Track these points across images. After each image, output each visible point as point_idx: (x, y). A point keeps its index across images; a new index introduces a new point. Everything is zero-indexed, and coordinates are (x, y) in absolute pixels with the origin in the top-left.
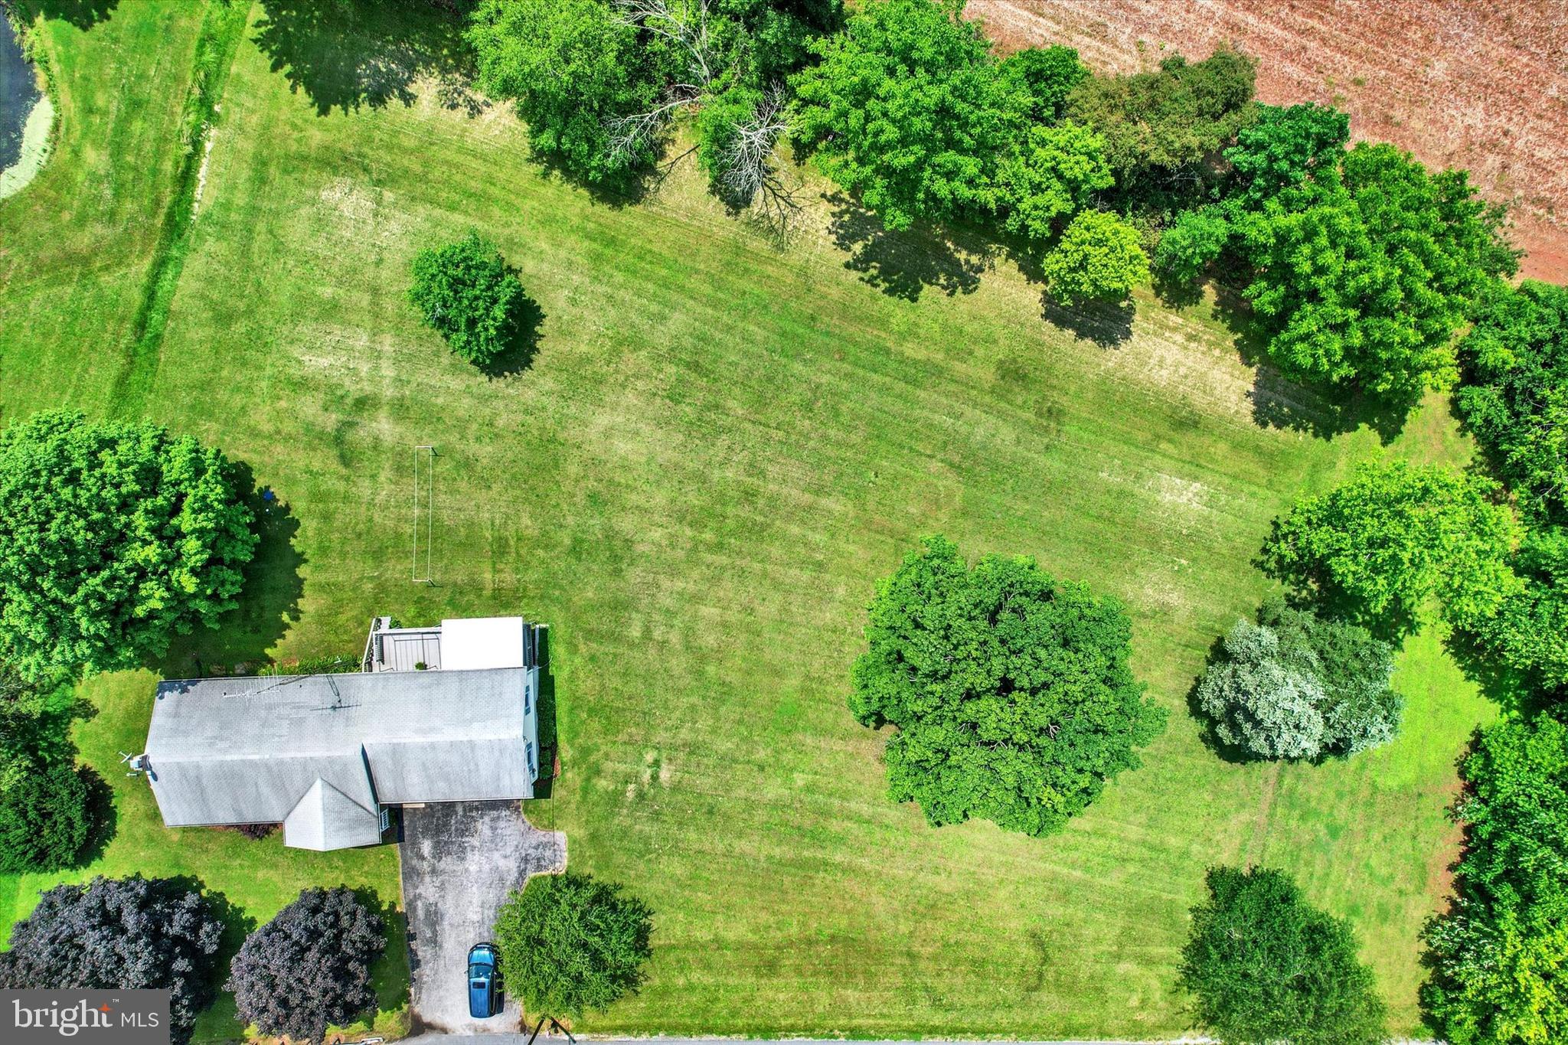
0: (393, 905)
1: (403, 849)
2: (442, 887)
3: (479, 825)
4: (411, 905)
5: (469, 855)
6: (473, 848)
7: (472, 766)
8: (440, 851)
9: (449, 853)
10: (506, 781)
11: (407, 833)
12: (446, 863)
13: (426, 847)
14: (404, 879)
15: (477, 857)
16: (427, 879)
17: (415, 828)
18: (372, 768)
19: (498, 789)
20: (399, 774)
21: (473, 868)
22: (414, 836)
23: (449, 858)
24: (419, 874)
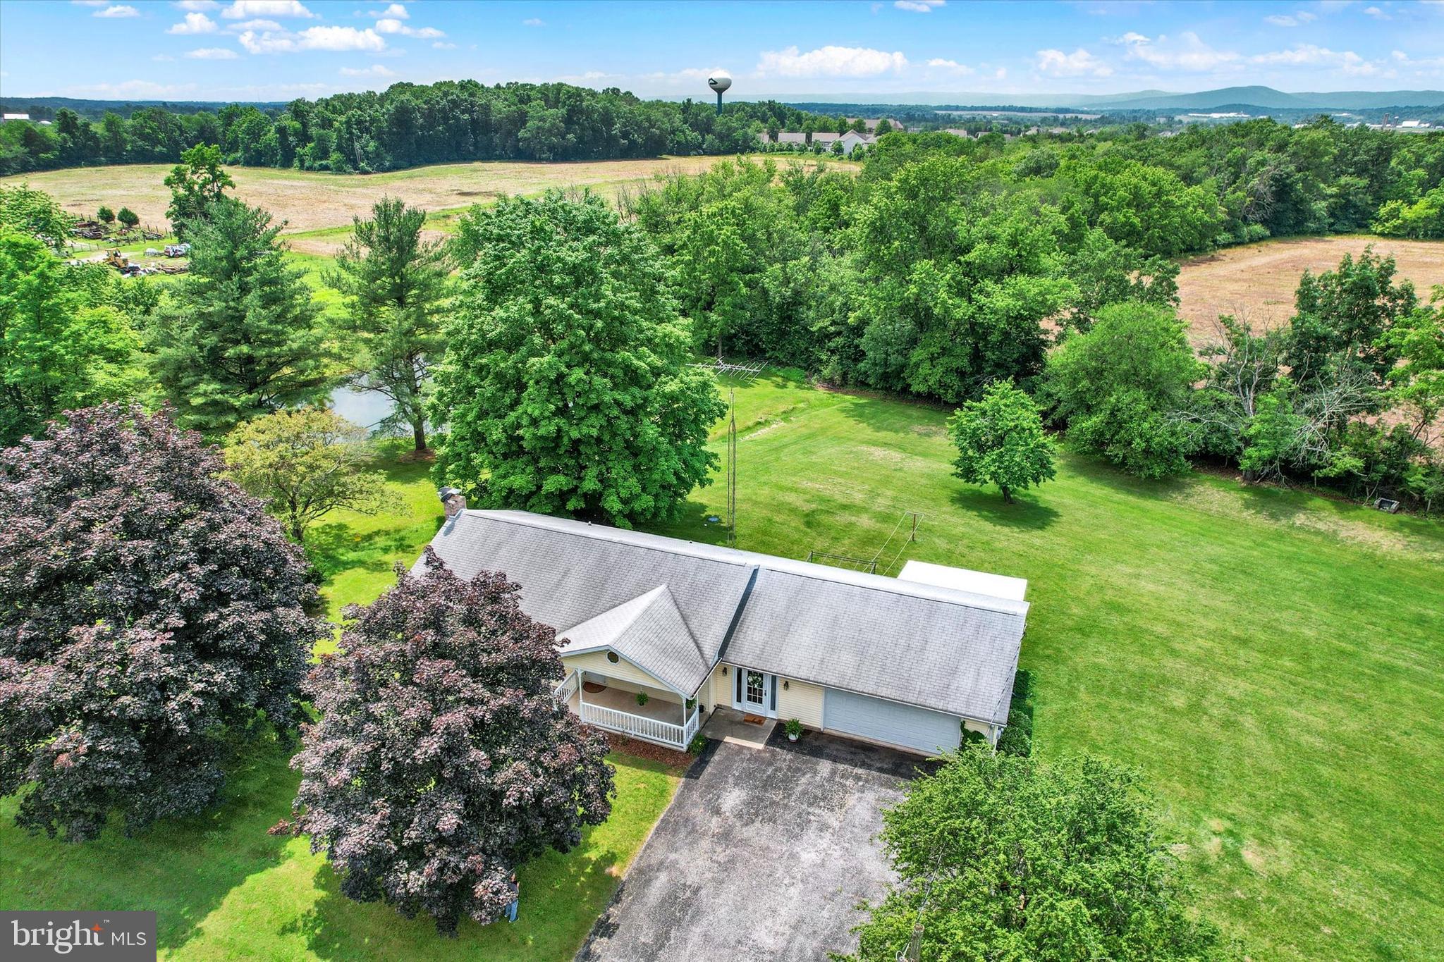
0: (610, 859)
1: (687, 787)
2: (728, 866)
3: (851, 800)
4: (644, 875)
5: (811, 834)
6: (823, 827)
7: (915, 643)
8: (753, 811)
9: (772, 820)
10: (965, 682)
11: (709, 769)
12: (757, 833)
13: (733, 798)
14: (658, 832)
15: (824, 843)
16: (705, 844)
17: (728, 768)
18: (750, 604)
19: (944, 691)
20: (784, 628)
21: (808, 857)
22: (720, 778)
23: (767, 828)
24: (694, 832)
